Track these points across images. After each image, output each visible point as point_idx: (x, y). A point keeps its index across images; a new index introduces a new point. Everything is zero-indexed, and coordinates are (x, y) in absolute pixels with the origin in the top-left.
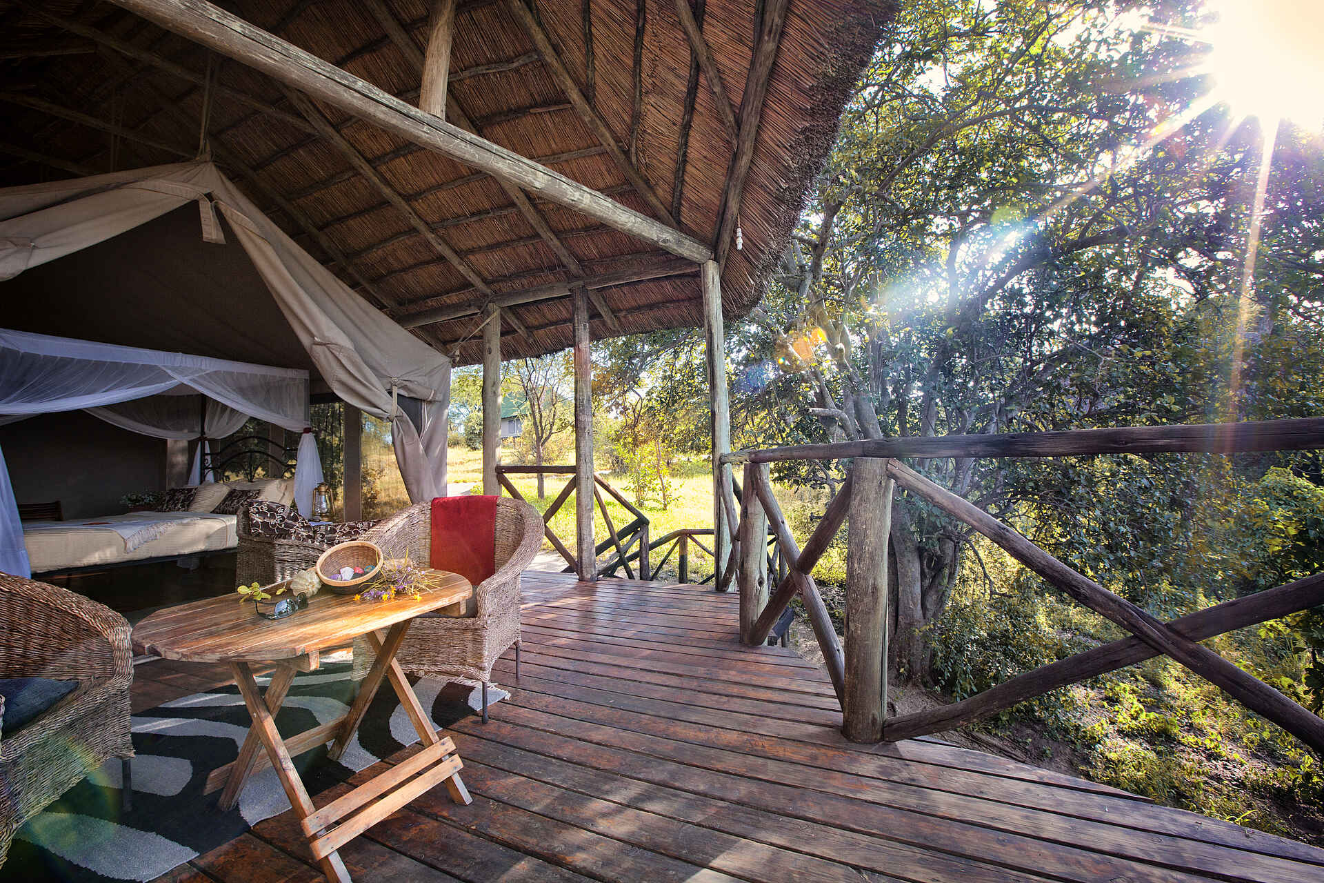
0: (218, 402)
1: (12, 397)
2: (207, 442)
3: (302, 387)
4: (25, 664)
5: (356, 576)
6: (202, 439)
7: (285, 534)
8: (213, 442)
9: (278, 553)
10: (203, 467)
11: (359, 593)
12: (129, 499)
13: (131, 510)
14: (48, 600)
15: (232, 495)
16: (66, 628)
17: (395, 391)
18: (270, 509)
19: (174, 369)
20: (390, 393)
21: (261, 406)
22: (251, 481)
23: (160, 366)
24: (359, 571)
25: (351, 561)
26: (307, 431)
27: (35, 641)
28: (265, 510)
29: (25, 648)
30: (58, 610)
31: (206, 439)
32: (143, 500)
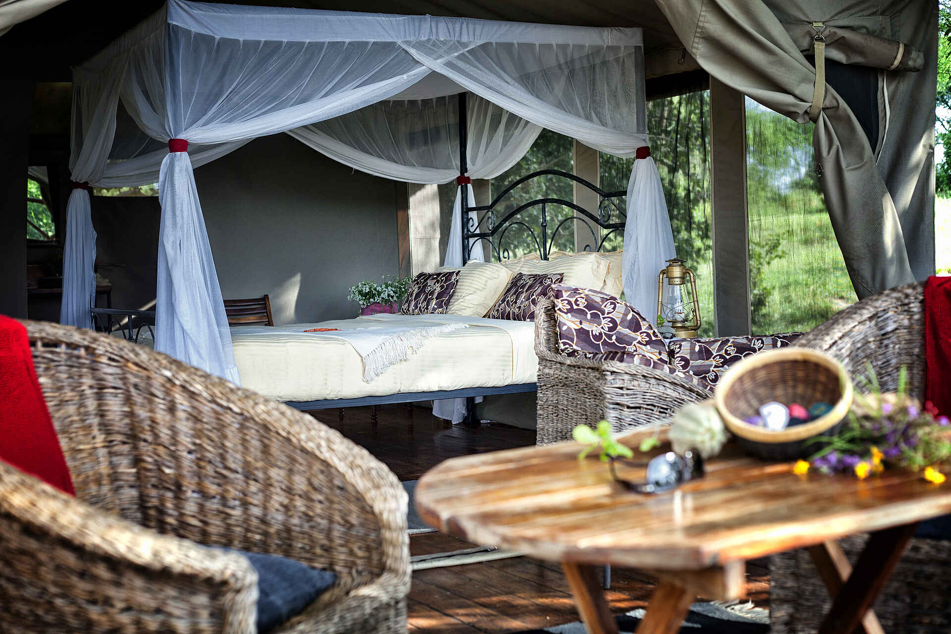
0: (488, 102)
1: (210, 113)
2: (470, 186)
3: (630, 65)
4: (266, 534)
5: (793, 422)
6: (463, 180)
7: (618, 353)
8: (480, 184)
9: (610, 388)
10: (466, 236)
11: (805, 456)
12: (360, 292)
13: (364, 312)
14: (289, 433)
15: (516, 285)
16: (316, 482)
17: (821, 52)
18: (590, 306)
19: (419, 46)
20: (810, 58)
21: (559, 106)
22: (546, 259)
23: (399, 42)
24: (799, 412)
25: (779, 391)
26: (642, 153)
27: (278, 498)
28: (582, 304)
29: (265, 508)
30: (304, 450)
31: (468, 180)
32: (379, 293)
